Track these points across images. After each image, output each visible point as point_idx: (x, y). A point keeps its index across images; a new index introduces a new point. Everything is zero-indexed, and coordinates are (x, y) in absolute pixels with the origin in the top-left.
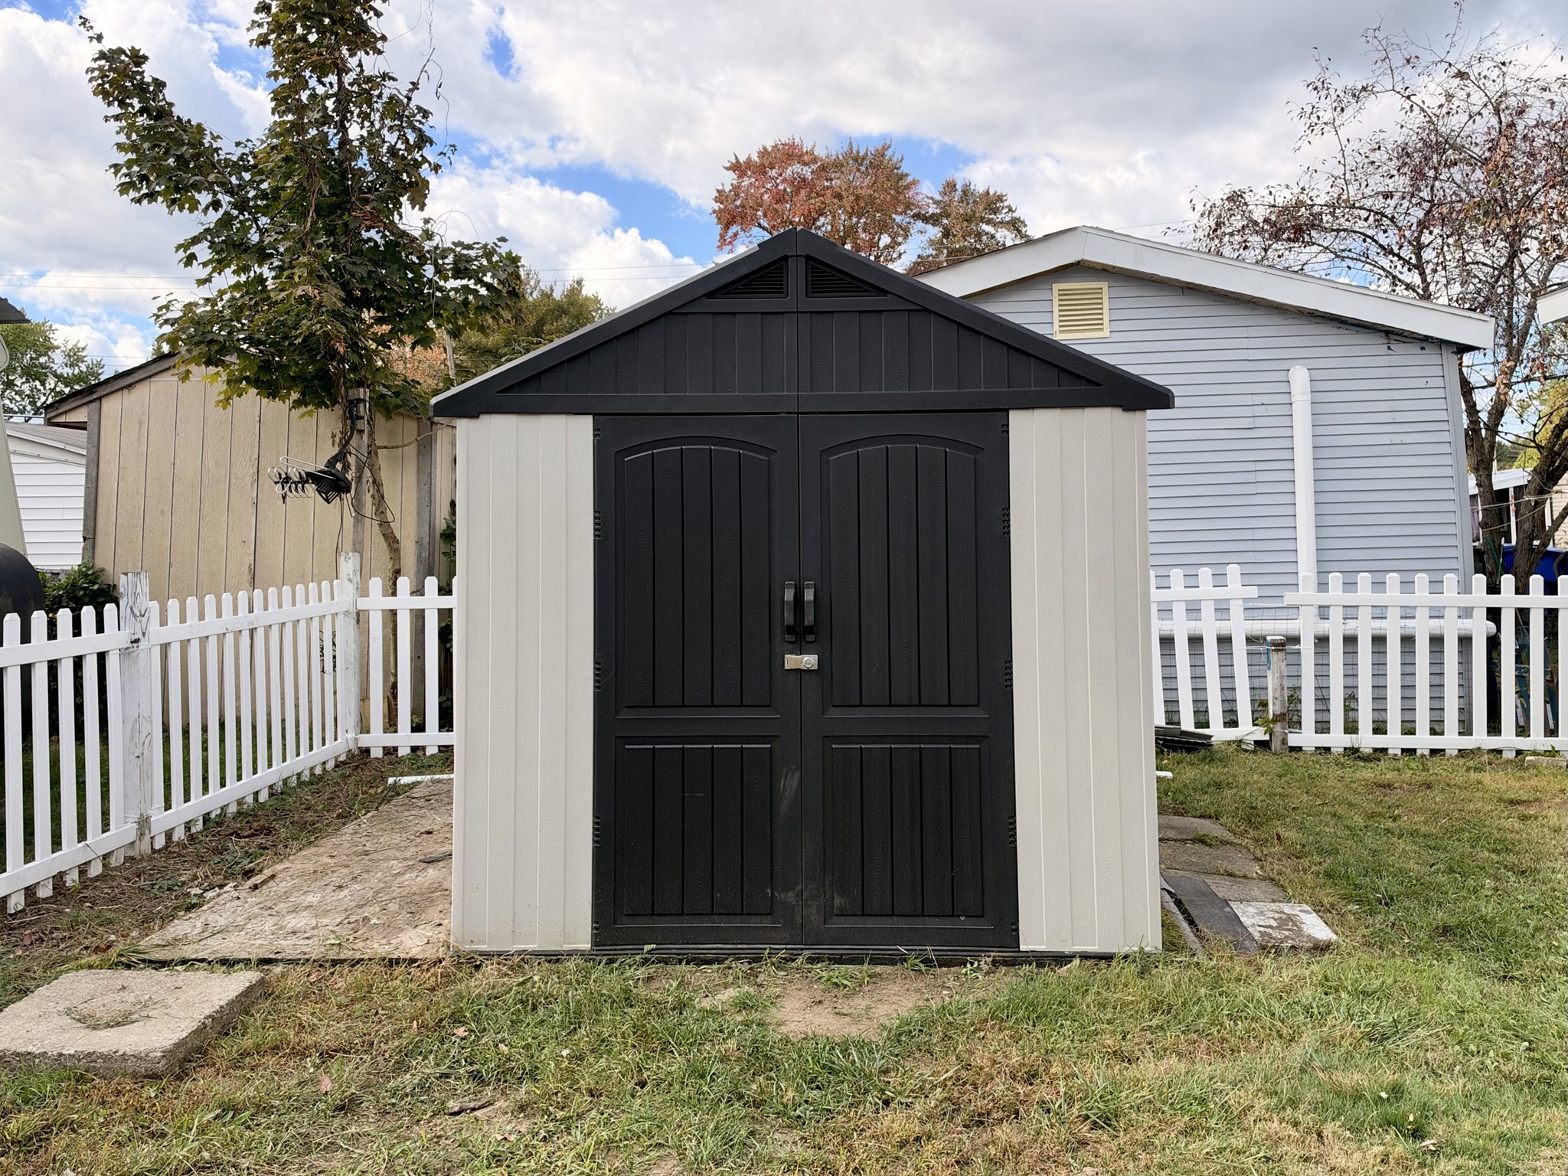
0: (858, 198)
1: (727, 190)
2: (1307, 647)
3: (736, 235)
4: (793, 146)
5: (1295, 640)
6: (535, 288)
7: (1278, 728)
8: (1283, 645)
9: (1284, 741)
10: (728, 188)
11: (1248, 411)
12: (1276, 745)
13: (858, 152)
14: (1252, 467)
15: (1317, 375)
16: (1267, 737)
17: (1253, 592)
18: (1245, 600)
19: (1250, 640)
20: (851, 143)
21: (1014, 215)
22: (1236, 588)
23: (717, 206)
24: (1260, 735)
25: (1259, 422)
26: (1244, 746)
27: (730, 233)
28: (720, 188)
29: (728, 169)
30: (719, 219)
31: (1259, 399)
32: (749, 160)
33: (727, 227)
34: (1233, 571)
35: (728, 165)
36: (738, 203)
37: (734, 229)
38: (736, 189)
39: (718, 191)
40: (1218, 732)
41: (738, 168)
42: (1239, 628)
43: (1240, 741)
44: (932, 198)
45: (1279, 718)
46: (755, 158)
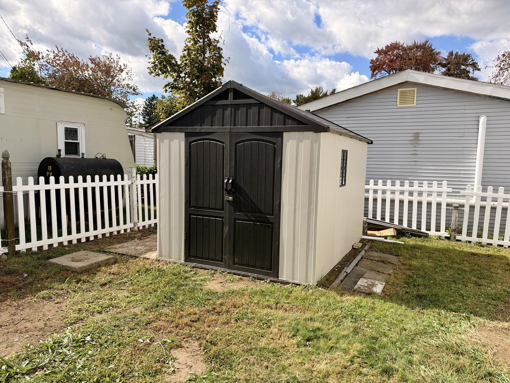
0: (417, 60)
1: (374, 60)
2: (467, 209)
3: (377, 73)
4: (396, 44)
5: (463, 206)
6: (322, 92)
7: (453, 234)
8: (457, 207)
9: (455, 238)
10: (374, 59)
11: (463, 131)
12: (452, 238)
13: (418, 44)
14: (462, 149)
15: (490, 118)
16: (449, 236)
17: (450, 190)
18: (448, 192)
19: (448, 205)
20: (415, 42)
21: (474, 62)
22: (445, 188)
23: (371, 65)
24: (447, 235)
25: (466, 134)
26: (441, 238)
27: (375, 73)
28: (372, 59)
29: (375, 53)
30: (371, 69)
31: (466, 127)
32: (382, 49)
33: (374, 71)
34: (445, 183)
35: (375, 51)
36: (378, 63)
37: (377, 71)
38: (377, 59)
39: (371, 60)
40: (433, 233)
41: (379, 52)
42: (444, 200)
43: (440, 236)
44: (444, 58)
45: (454, 230)
46: (384, 49)
